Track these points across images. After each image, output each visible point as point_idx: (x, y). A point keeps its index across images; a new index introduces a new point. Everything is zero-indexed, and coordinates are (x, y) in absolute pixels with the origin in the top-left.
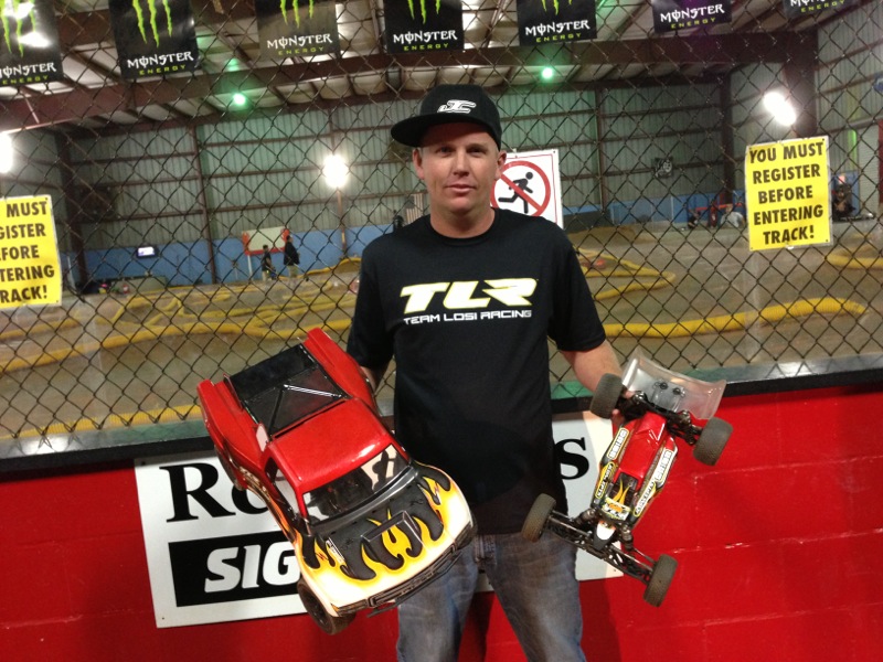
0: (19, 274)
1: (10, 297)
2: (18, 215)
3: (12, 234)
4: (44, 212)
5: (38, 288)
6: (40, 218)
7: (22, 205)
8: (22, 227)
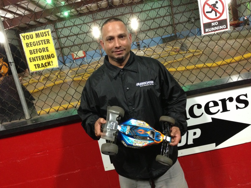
0: (43, 58)
1: (41, 66)
2: (40, 37)
3: (38, 44)
4: (49, 35)
5: (50, 62)
6: (47, 37)
7: (41, 33)
8: (42, 41)
